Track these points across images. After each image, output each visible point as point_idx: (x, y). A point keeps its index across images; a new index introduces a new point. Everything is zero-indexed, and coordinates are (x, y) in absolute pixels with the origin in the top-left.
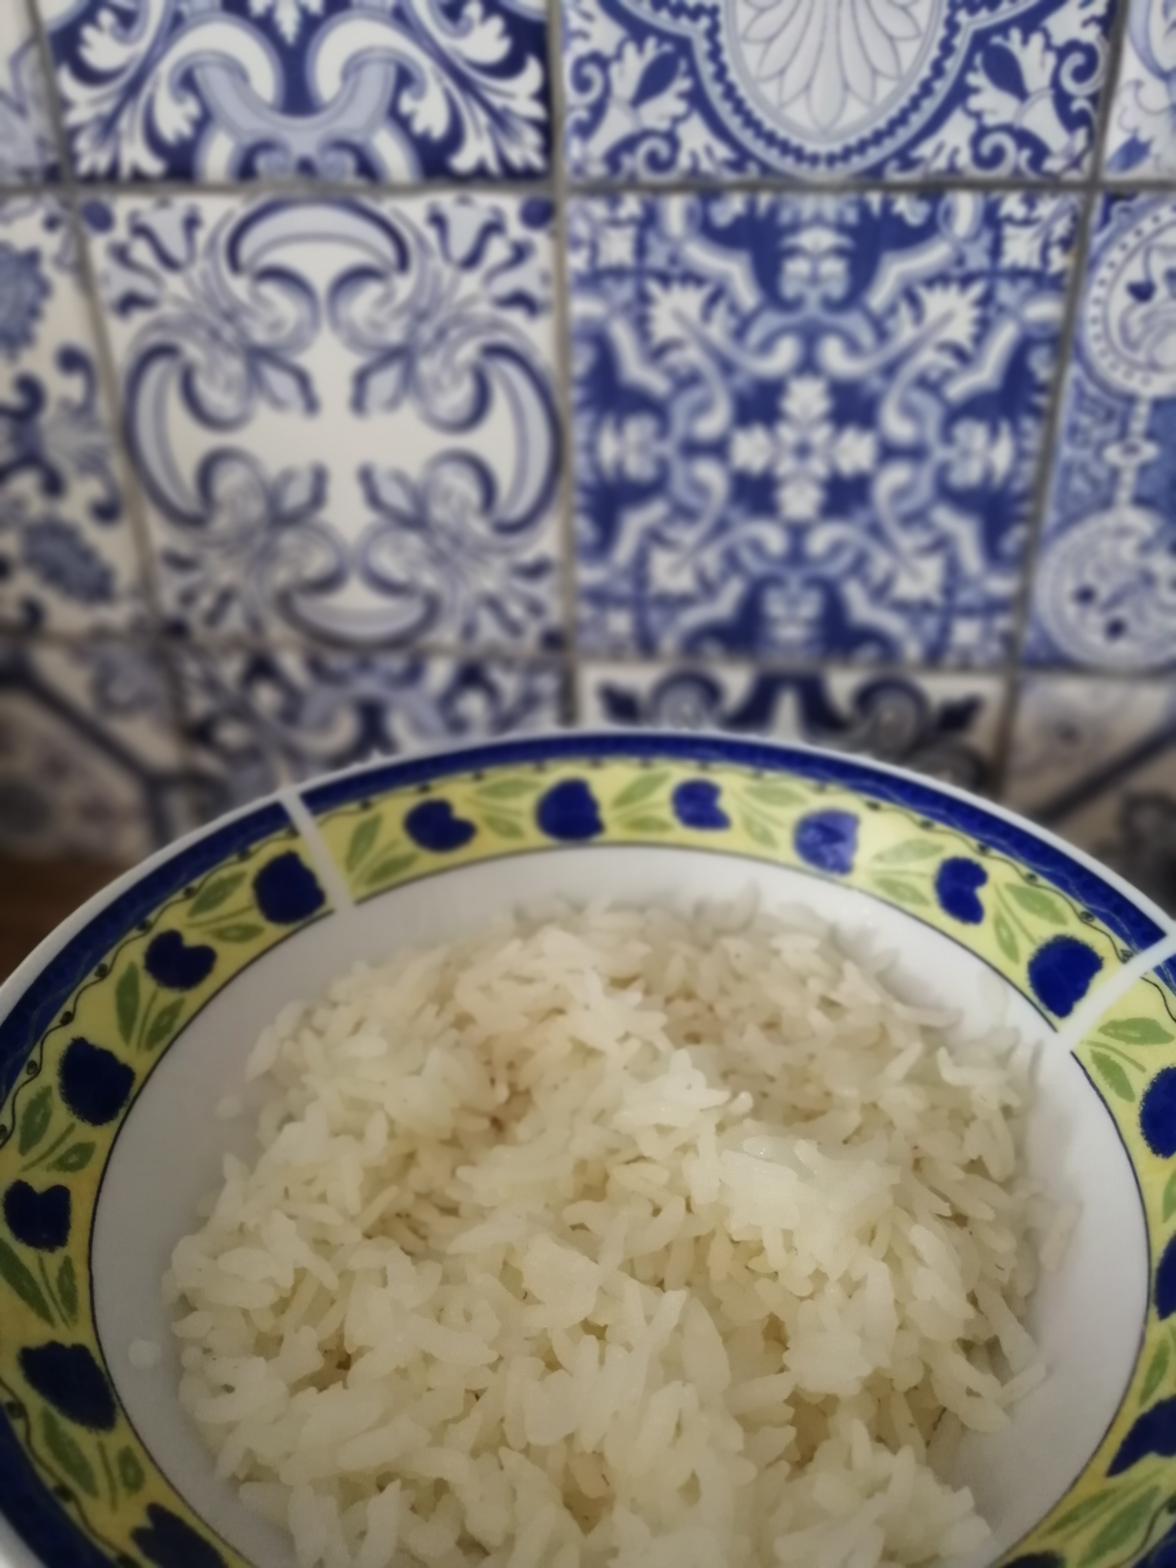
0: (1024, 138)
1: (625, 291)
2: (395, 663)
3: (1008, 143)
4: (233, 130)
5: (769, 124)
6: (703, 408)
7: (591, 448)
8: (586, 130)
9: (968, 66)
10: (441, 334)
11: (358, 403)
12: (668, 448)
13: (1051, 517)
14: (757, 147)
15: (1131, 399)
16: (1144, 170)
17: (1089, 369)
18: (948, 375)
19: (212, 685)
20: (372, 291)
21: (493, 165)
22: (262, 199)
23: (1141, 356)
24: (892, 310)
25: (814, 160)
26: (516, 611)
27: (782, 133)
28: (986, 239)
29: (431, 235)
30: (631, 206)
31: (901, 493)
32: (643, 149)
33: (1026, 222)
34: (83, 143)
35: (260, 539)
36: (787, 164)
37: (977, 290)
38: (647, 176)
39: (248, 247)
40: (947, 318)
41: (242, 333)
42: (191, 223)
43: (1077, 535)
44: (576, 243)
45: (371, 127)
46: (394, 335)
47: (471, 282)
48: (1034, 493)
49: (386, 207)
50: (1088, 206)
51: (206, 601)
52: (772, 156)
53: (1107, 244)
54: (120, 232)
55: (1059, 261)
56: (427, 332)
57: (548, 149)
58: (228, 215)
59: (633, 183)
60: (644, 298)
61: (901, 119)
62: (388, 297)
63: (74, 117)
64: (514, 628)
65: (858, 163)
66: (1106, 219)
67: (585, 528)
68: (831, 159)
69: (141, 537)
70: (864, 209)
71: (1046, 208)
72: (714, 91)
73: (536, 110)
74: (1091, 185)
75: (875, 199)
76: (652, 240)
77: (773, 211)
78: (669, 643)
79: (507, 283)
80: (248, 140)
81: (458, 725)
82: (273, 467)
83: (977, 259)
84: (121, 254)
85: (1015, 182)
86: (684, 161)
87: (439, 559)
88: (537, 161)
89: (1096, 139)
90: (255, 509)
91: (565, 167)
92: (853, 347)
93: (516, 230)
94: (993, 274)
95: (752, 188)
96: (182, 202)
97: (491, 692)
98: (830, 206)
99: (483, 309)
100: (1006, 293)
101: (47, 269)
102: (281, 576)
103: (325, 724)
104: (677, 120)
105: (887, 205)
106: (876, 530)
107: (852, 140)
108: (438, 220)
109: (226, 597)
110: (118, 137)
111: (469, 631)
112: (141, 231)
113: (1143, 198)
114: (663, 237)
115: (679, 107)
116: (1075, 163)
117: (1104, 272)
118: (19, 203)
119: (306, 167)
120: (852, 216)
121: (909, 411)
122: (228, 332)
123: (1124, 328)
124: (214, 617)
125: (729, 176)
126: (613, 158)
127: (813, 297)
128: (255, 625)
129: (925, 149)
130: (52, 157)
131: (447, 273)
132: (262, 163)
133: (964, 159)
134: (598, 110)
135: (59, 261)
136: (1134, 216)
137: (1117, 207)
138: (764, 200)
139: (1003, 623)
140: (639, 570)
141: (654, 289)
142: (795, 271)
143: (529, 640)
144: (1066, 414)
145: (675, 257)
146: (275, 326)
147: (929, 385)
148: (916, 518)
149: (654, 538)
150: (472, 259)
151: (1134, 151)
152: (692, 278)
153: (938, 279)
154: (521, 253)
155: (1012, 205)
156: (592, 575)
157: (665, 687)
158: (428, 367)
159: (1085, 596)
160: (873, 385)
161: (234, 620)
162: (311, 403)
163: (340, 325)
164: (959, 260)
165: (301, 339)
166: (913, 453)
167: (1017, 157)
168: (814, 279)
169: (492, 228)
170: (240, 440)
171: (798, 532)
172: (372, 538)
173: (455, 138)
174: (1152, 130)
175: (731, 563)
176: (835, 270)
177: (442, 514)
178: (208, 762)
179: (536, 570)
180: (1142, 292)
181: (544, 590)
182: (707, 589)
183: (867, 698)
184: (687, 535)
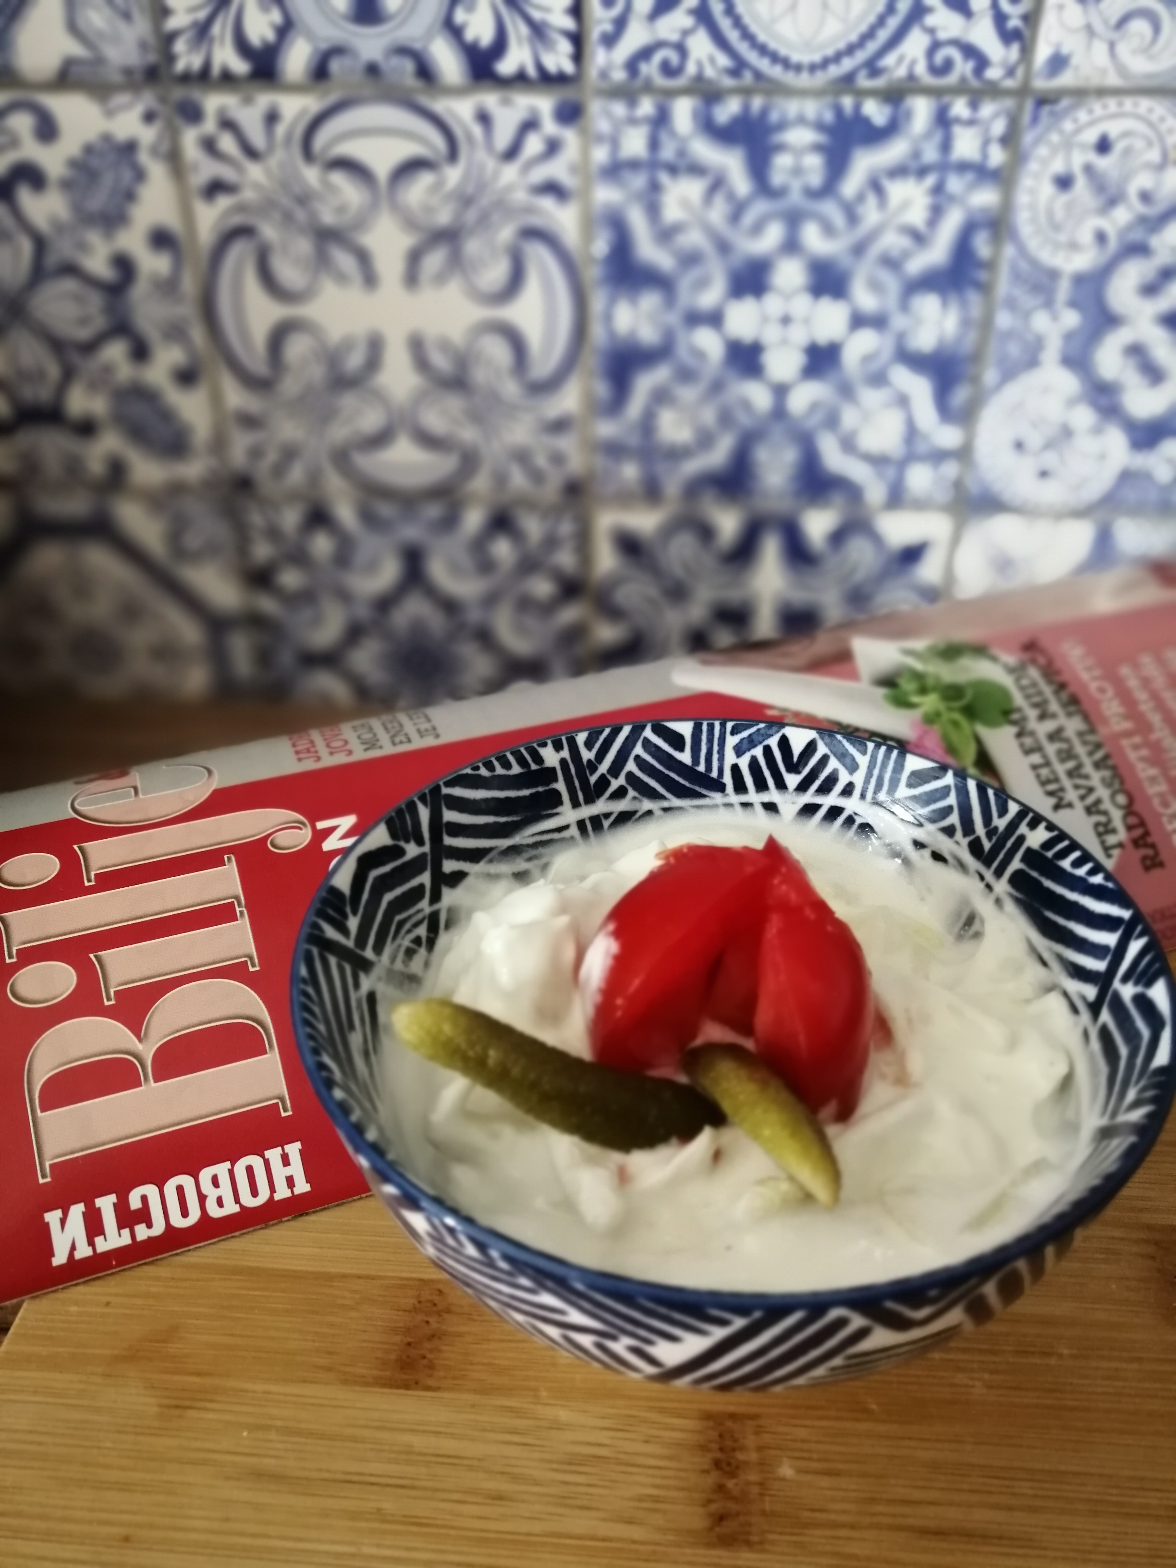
0: (970, 51)
1: (639, 181)
2: (433, 511)
3: (956, 55)
4: (310, 36)
5: (762, 37)
6: (702, 284)
7: (608, 318)
8: (610, 40)
10: (483, 218)
11: (411, 278)
12: (673, 318)
13: (990, 376)
14: (752, 57)
15: (1053, 275)
16: (1066, 79)
17: (1022, 250)
18: (906, 255)
19: (274, 533)
20: (425, 180)
21: (532, 71)
22: (333, 98)
23: (1063, 238)
24: (860, 198)
25: (798, 68)
26: (541, 462)
27: (773, 45)
28: (938, 137)
29: (477, 130)
30: (646, 107)
31: (866, 357)
32: (658, 57)
33: (971, 123)
34: (180, 46)
35: (321, 401)
36: (776, 72)
37: (930, 180)
38: (660, 81)
39: (321, 139)
40: (905, 205)
41: (313, 216)
42: (272, 118)
43: (1012, 392)
44: (599, 139)
45: (429, 36)
46: (444, 217)
47: (510, 173)
48: (977, 357)
49: (440, 106)
50: (1020, 108)
51: (272, 457)
52: (764, 65)
53: (1037, 141)
54: (209, 125)
55: (997, 156)
56: (471, 216)
57: (578, 57)
58: (303, 112)
59: (648, 88)
60: (655, 187)
61: (869, 35)
62: (437, 186)
63: (173, 23)
64: (537, 477)
65: (834, 71)
66: (1035, 119)
67: (602, 389)
68: (813, 68)
69: (216, 399)
70: (838, 111)
71: (987, 109)
73: (569, 23)
74: (1023, 91)
75: (847, 102)
76: (664, 137)
77: (764, 112)
78: (672, 488)
79: (541, 174)
80: (324, 46)
81: (488, 567)
83: (931, 154)
84: (209, 146)
85: (961, 89)
86: (691, 68)
87: (476, 416)
88: (568, 67)
89: (1027, 52)
90: (317, 373)
91: (592, 72)
92: (828, 229)
93: (550, 127)
94: (944, 167)
95: (746, 92)
96: (264, 100)
97: (518, 536)
98: (811, 108)
99: (520, 196)
100: (955, 184)
101: (144, 158)
102: (339, 434)
103: (372, 567)
104: (686, 33)
105: (857, 107)
106: (845, 389)
107: (830, 52)
108: (484, 118)
109: (290, 454)
110: (211, 41)
111: (501, 480)
112: (228, 124)
113: (1065, 103)
114: (673, 134)
115: (688, 21)
116: (1011, 72)
117: (1033, 166)
118: (121, 99)
119: (373, 70)
120: (829, 117)
121: (875, 286)
122: (300, 215)
123: (1050, 214)
124: (279, 472)
125: (728, 82)
126: (632, 65)
127: (796, 187)
128: (314, 477)
129: (889, 60)
130: (152, 58)
131: (490, 164)
132: (335, 66)
133: (921, 69)
134: (621, 23)
135: (154, 151)
136: (1057, 117)
137: (1046, 110)
138: (757, 103)
139: (951, 469)
140: (647, 424)
141: (664, 178)
142: (782, 163)
143: (551, 491)
144: (1003, 286)
145: (682, 153)
146: (341, 209)
147: (891, 263)
148: (878, 379)
149: (661, 397)
150: (512, 153)
151: (1058, 62)
152: (696, 169)
153: (899, 171)
154: (553, 147)
155: (960, 108)
156: (606, 429)
157: (670, 530)
158: (472, 247)
159: (1019, 446)
160: (846, 261)
161: (296, 475)
162: (370, 279)
163: (396, 208)
164: (916, 154)
165: (362, 222)
166: (878, 322)
167: (963, 67)
168: (797, 171)
169: (530, 125)
170: (307, 311)
171: (781, 391)
172: (419, 398)
173: (500, 46)
174: (1072, 45)
175: (726, 419)
176: (814, 163)
177: (480, 376)
178: (268, 605)
179: (559, 426)
180: (1064, 182)
181: (567, 444)
182: (705, 440)
183: (838, 537)
184: (688, 394)
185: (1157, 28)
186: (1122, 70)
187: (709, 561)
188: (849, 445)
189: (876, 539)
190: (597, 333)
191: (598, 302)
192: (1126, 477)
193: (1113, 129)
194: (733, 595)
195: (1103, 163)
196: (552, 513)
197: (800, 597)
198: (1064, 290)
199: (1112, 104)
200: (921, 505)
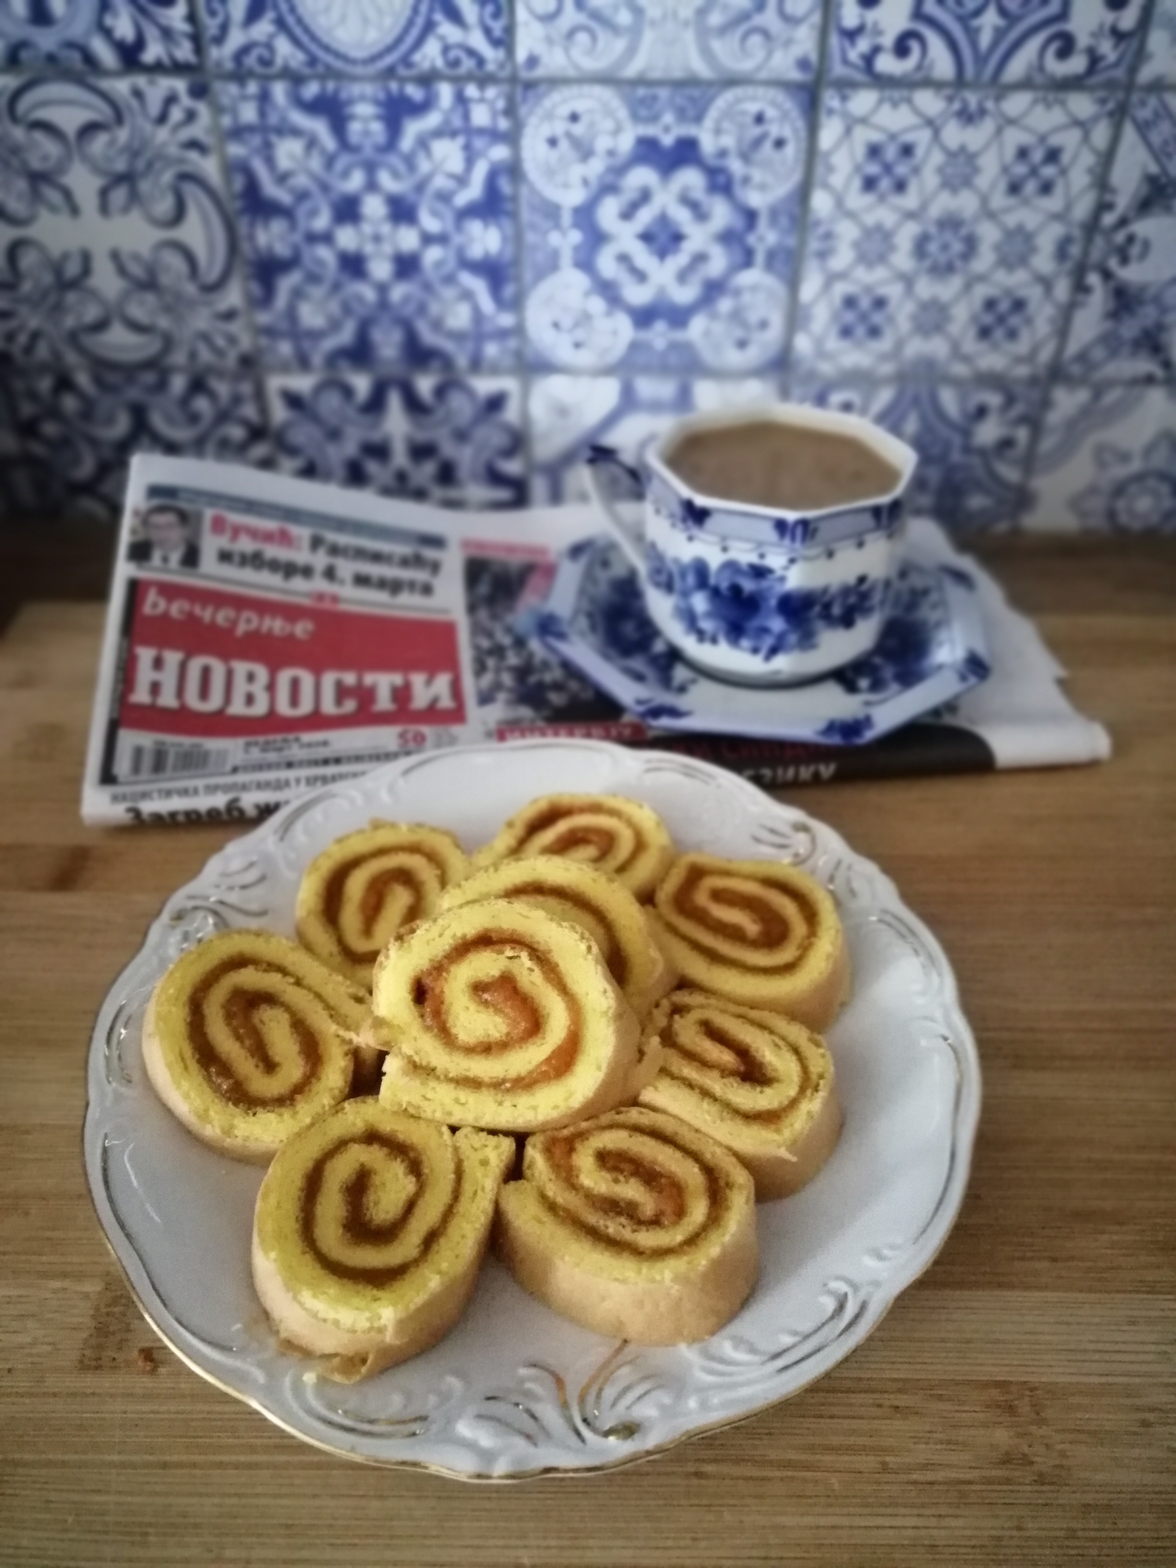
0: (471, 52)
1: (256, 140)
2: (149, 378)
3: (463, 56)
5: (325, 40)
6: (314, 213)
7: (251, 237)
8: (219, 41)
9: (431, 10)
10: (150, 166)
11: (104, 208)
12: (297, 238)
13: (528, 275)
14: (320, 53)
15: (558, 207)
16: (539, 72)
17: (533, 190)
18: (453, 193)
19: (33, 395)
20: (102, 138)
21: (166, 61)
22: (25, 78)
23: (558, 179)
24: (414, 152)
25: (355, 62)
26: (220, 342)
27: (334, 46)
28: (460, 111)
29: (134, 103)
30: (252, 88)
31: (439, 264)
32: (255, 54)
33: (482, 100)
35: (52, 299)
36: (338, 64)
37: (461, 140)
38: (259, 69)
39: (21, 108)
40: (447, 158)
41: (24, 164)
43: (544, 288)
44: (223, 110)
45: (88, 34)
46: (121, 165)
47: (162, 134)
48: (517, 264)
49: (103, 84)
50: (513, 90)
51: (22, 339)
52: (329, 59)
53: (530, 113)
55: (503, 124)
56: (140, 164)
57: (198, 52)
58: (7, 87)
59: (251, 74)
60: (268, 145)
61: (399, 40)
62: (112, 143)
64: (219, 353)
65: (381, 64)
66: (525, 99)
67: (256, 289)
68: (365, 62)
70: (388, 93)
71: (491, 92)
72: (290, 20)
73: (188, 28)
74: (513, 79)
75: (393, 86)
76: (269, 109)
77: (336, 93)
78: (317, 359)
79: (187, 133)
80: (12, 41)
81: (194, 418)
82: (55, 248)
83: (457, 122)
85: (469, 77)
86: (279, 62)
87: (168, 309)
88: (193, 59)
89: (510, 53)
90: (48, 279)
91: (210, 63)
92: (396, 175)
93: (186, 101)
94: (468, 131)
95: (322, 78)
97: (212, 395)
98: (369, 89)
99: (173, 150)
100: (478, 143)
102: (69, 322)
103: (110, 420)
104: (272, 37)
105: (401, 89)
106: (428, 287)
108: (138, 94)
109: (35, 336)
111: (193, 355)
113: (542, 88)
114: (275, 107)
115: (272, 28)
116: (501, 66)
117: (530, 131)
119: (51, 58)
120: (381, 95)
121: (436, 214)
122: (15, 162)
123: (547, 163)
124: (29, 349)
125: (307, 71)
126: (237, 58)
127: (367, 144)
128: (57, 355)
129: (417, 57)
131: (148, 126)
132: (23, 55)
133: (440, 63)
134: (224, 29)
136: (539, 98)
137: (531, 94)
138: (330, 86)
139: (512, 343)
140: (291, 314)
141: (274, 138)
142: (355, 128)
143: (231, 361)
144: (526, 215)
145: (284, 119)
146: (45, 158)
147: (444, 197)
148: (450, 280)
149: (297, 294)
150: (162, 119)
151: (533, 61)
152: (295, 132)
153: (438, 133)
154: (191, 116)
155: (471, 91)
156: (263, 318)
157: (319, 389)
158: (145, 186)
159: (556, 325)
160: (411, 197)
161: (42, 351)
162: (74, 210)
163: (86, 159)
164: (447, 122)
165: (62, 167)
166: (441, 239)
167: (468, 64)
168: (366, 133)
169: (171, 100)
170: (30, 232)
171: (382, 289)
172: (125, 296)
173: (140, 43)
174: (540, 49)
175: (347, 309)
176: (377, 128)
177: (165, 280)
178: (38, 449)
179: (229, 315)
180: (553, 142)
181: (236, 327)
182: (335, 326)
183: (441, 392)
184: (317, 292)
185: (594, 38)
186: (576, 67)
187: (351, 412)
188: (437, 325)
189: (469, 392)
190: (245, 247)
191: (242, 226)
192: (634, 347)
193: (580, 106)
194: (376, 436)
195: (578, 129)
196: (236, 378)
197: (422, 436)
198: (566, 218)
199: (574, 90)
200: (495, 370)
